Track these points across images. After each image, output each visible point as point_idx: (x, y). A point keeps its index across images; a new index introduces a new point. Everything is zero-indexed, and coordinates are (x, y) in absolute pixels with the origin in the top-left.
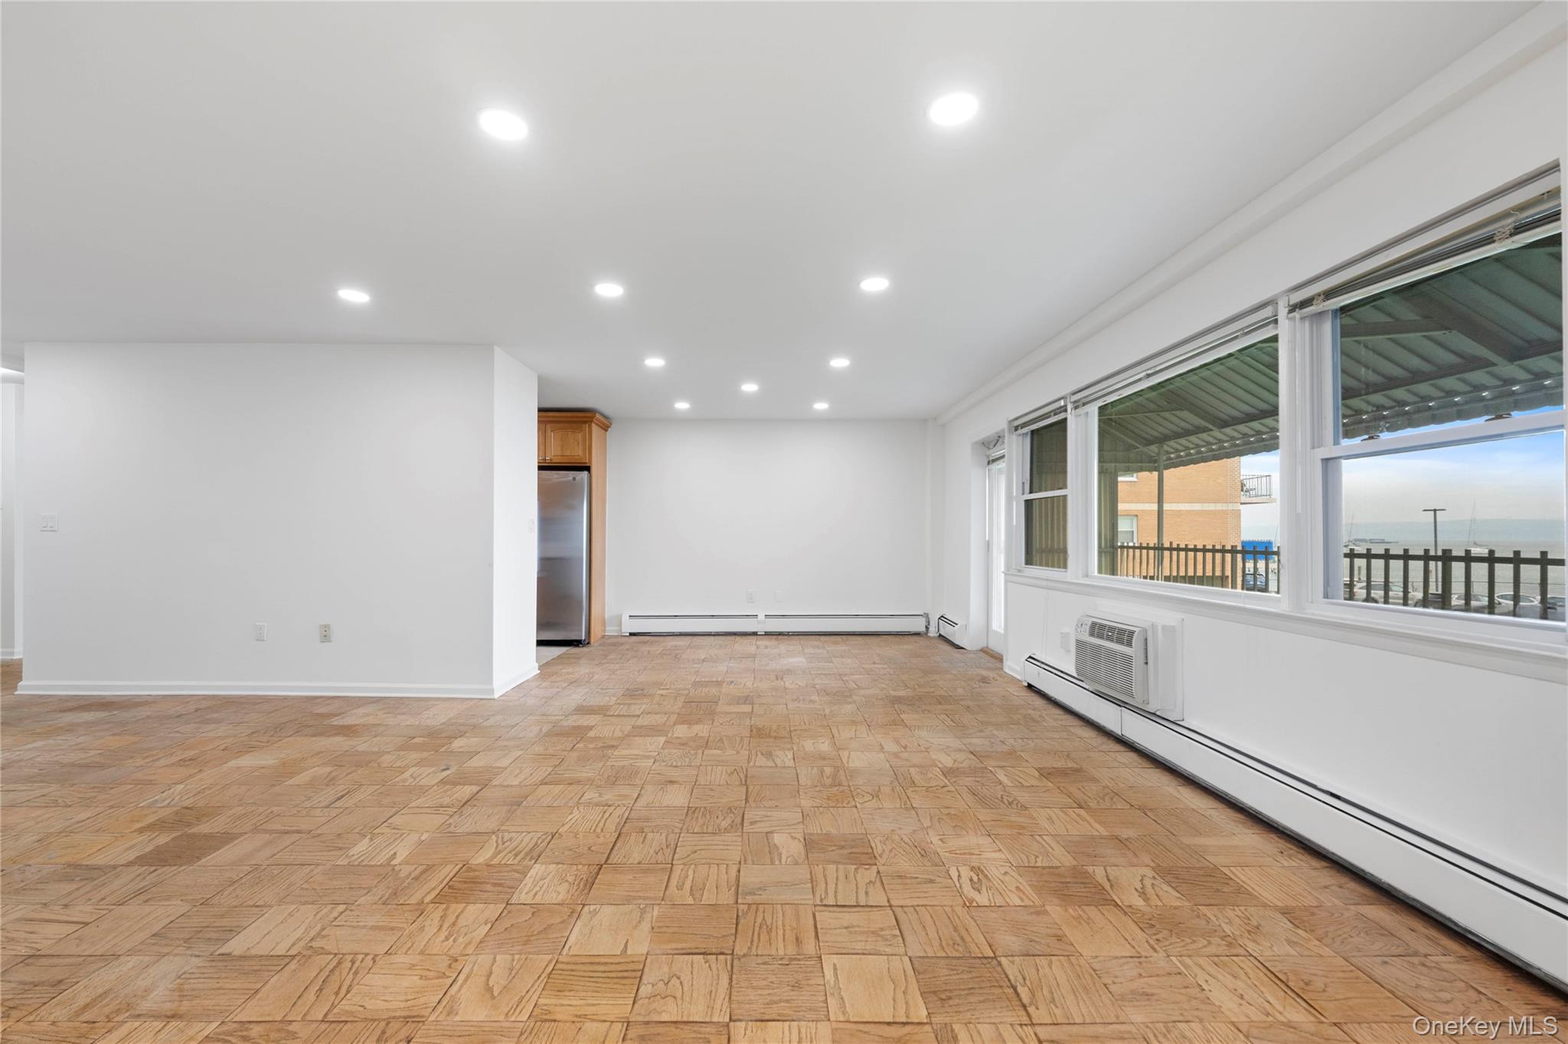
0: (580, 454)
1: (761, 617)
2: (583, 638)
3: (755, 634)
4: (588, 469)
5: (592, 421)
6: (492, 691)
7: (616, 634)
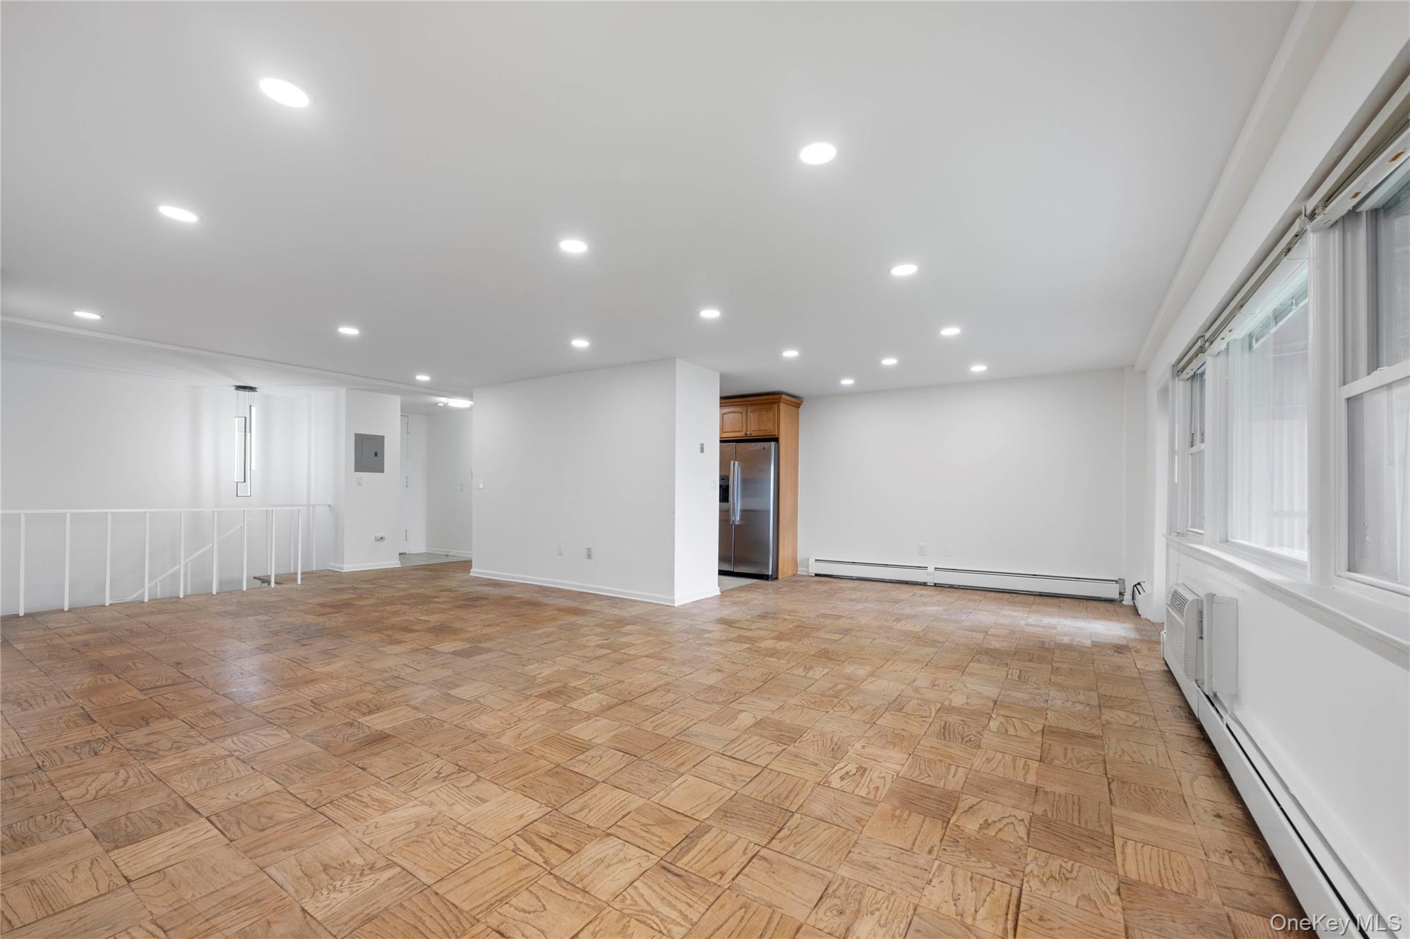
0: (771, 428)
1: (931, 569)
2: (770, 573)
3: (925, 584)
4: (776, 440)
5: (780, 402)
6: (673, 601)
7: (805, 574)
